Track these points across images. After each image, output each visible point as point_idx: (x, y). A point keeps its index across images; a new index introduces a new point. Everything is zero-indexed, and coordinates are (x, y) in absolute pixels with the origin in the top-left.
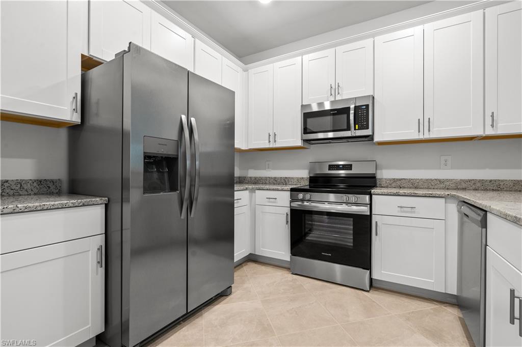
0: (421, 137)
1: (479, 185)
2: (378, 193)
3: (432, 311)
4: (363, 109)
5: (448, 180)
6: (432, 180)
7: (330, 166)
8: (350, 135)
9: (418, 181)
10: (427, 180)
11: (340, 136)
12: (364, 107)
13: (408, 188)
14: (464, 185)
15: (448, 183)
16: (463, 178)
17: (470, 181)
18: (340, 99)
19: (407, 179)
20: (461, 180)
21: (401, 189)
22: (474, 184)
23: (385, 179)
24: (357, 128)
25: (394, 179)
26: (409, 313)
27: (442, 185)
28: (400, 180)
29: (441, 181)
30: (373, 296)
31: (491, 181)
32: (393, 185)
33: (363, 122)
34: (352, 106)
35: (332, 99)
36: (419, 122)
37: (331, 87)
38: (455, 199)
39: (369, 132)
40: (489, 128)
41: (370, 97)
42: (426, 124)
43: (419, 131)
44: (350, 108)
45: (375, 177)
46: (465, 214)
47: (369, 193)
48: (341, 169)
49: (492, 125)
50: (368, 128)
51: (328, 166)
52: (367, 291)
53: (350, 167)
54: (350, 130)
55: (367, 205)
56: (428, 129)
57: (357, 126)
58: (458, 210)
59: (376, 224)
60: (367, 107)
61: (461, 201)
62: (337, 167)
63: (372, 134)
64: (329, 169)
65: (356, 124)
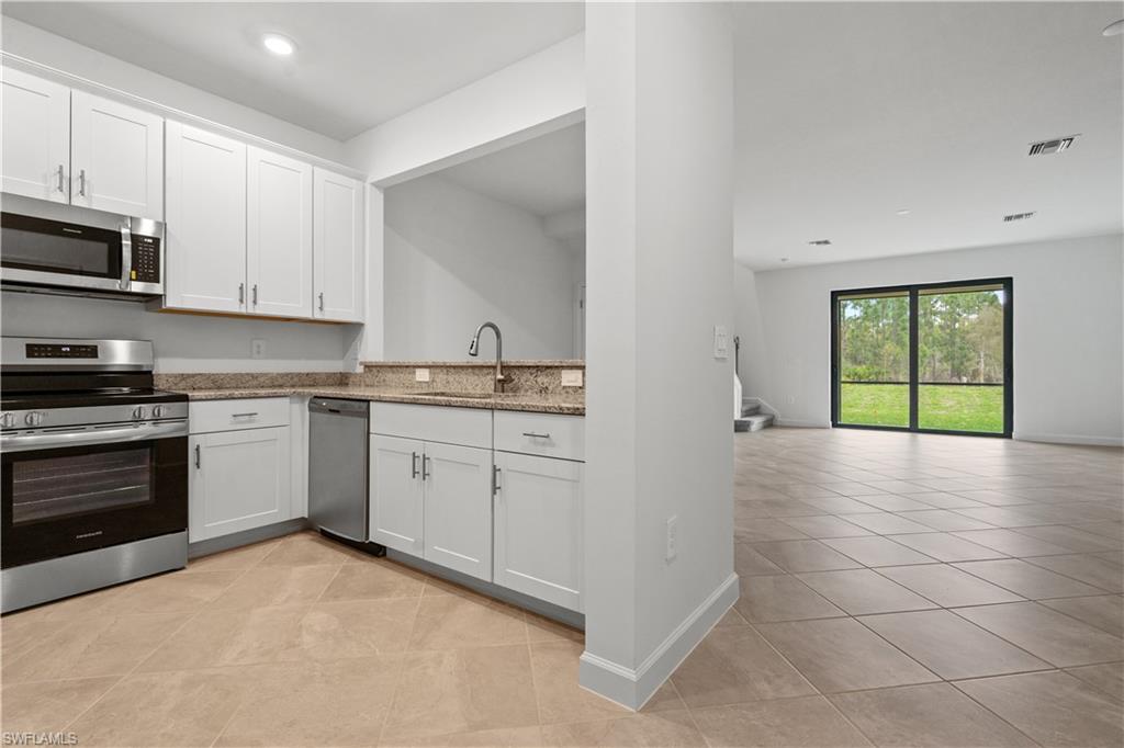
0: (243, 311)
1: (296, 379)
2: (198, 398)
4: (146, 242)
5: (263, 375)
6: (242, 375)
7: (30, 347)
8: (117, 288)
11: (82, 285)
12: (150, 241)
13: (206, 389)
14: (281, 381)
15: (262, 379)
16: (280, 372)
17: (287, 375)
18: (85, 205)
19: (205, 375)
20: (278, 374)
22: (292, 378)
23: (166, 375)
24: (134, 277)
25: (183, 375)
26: (264, 560)
27: (255, 383)
28: (194, 376)
29: (254, 377)
31: (308, 374)
32: (180, 385)
33: (148, 268)
34: (125, 231)
35: (61, 199)
36: (241, 288)
37: (60, 172)
38: (301, 397)
39: (157, 289)
40: (317, 310)
41: (162, 226)
42: (250, 293)
43: (241, 301)
44: (120, 234)
45: (150, 372)
46: (331, 411)
47: (185, 398)
48: (66, 355)
49: (321, 308)
50: (158, 282)
51: (24, 347)
52: (183, 568)
53: (92, 352)
54: (120, 278)
55: (185, 418)
56: (252, 299)
57: (134, 273)
58: (311, 409)
59: (198, 449)
60: (156, 241)
61: (316, 397)
62: (55, 351)
63: (162, 293)
64: (30, 355)
65: (132, 269)
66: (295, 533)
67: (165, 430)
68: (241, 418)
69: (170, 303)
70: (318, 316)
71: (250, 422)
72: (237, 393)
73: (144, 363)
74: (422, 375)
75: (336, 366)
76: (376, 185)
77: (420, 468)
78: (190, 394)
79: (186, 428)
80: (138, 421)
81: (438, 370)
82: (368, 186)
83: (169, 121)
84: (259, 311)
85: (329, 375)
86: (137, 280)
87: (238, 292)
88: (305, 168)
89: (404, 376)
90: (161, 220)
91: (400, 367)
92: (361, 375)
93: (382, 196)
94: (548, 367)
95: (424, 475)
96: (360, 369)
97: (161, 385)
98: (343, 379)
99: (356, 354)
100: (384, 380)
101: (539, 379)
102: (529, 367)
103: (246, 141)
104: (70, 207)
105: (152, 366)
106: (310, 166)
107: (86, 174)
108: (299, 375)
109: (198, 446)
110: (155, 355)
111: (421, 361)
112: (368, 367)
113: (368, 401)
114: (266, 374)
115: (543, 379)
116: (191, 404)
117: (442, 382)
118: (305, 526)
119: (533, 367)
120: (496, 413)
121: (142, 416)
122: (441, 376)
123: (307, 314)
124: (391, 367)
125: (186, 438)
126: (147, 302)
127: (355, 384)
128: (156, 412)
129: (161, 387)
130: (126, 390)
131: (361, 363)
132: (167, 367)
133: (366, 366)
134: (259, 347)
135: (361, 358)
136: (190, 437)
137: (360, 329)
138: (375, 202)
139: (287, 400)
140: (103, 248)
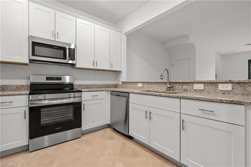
0: (94, 68)
2: (84, 91)
3: (104, 132)
4: (72, 50)
6: (93, 85)
7: (47, 78)
8: (65, 62)
9: (89, 85)
10: (91, 85)
12: (73, 50)
13: (85, 88)
14: (102, 86)
15: (97, 86)
17: (103, 85)
18: (58, 41)
19: (85, 85)
21: (83, 89)
23: (76, 85)
24: (69, 59)
25: (80, 85)
26: (100, 137)
27: (96, 87)
28: (82, 85)
29: (96, 85)
30: (84, 138)
31: (108, 85)
32: (79, 87)
33: (72, 57)
34: (67, 47)
35: (53, 39)
36: (93, 62)
37: (53, 32)
38: (108, 91)
39: (74, 62)
40: (111, 67)
41: (76, 46)
42: (95, 63)
43: (93, 65)
44: (66, 48)
45: (73, 84)
46: (117, 95)
47: (81, 91)
48: (54, 80)
49: (112, 67)
50: (75, 60)
51: (46, 78)
52: (80, 138)
53: (60, 79)
54: (66, 59)
55: (81, 97)
56: (96, 65)
57: (69, 58)
58: (111, 94)
59: (84, 105)
60: (74, 49)
61: (112, 91)
62: (52, 79)
63: (75, 63)
64: (47, 80)
65: (69, 57)
66: (106, 128)
67: (76, 100)
68: (94, 97)
69: (77, 66)
70: (111, 69)
71: (96, 98)
72: (93, 90)
73: (72, 82)
74: (140, 85)
75: (114, 82)
76: (124, 34)
77: (149, 116)
78: (82, 90)
79: (81, 99)
80: (70, 97)
81: (144, 84)
82: (123, 34)
83: (77, 18)
84: (97, 68)
85: (113, 85)
86: (70, 60)
87: (93, 63)
88: (108, 30)
89: (134, 85)
90: (75, 44)
91: (133, 83)
92: (121, 85)
93: (126, 37)
94: (187, 83)
95: (150, 118)
96: (121, 83)
97: (75, 87)
98: (116, 86)
99: (120, 79)
100: (128, 86)
101: (183, 87)
102: (179, 83)
103: (94, 23)
104: (55, 41)
105: (73, 83)
106: (109, 29)
107: (58, 33)
108: (106, 85)
109: (84, 104)
110: (74, 79)
111: (139, 81)
112: (123, 83)
113: (129, 93)
114: (98, 85)
115: (185, 87)
116: (82, 93)
117: (146, 87)
118: (109, 126)
119: (181, 83)
120: (182, 100)
121: (71, 96)
122: (146, 86)
123: (108, 69)
124: (130, 83)
125: (81, 102)
126: (72, 66)
127: (119, 87)
128: (74, 95)
129: (75, 88)
130: (68, 89)
131: (121, 82)
132: (77, 83)
133: (122, 82)
134: (97, 78)
135: (121, 80)
136: (82, 102)
137: (121, 73)
138: (124, 38)
139: (104, 92)
140: (62, 51)
